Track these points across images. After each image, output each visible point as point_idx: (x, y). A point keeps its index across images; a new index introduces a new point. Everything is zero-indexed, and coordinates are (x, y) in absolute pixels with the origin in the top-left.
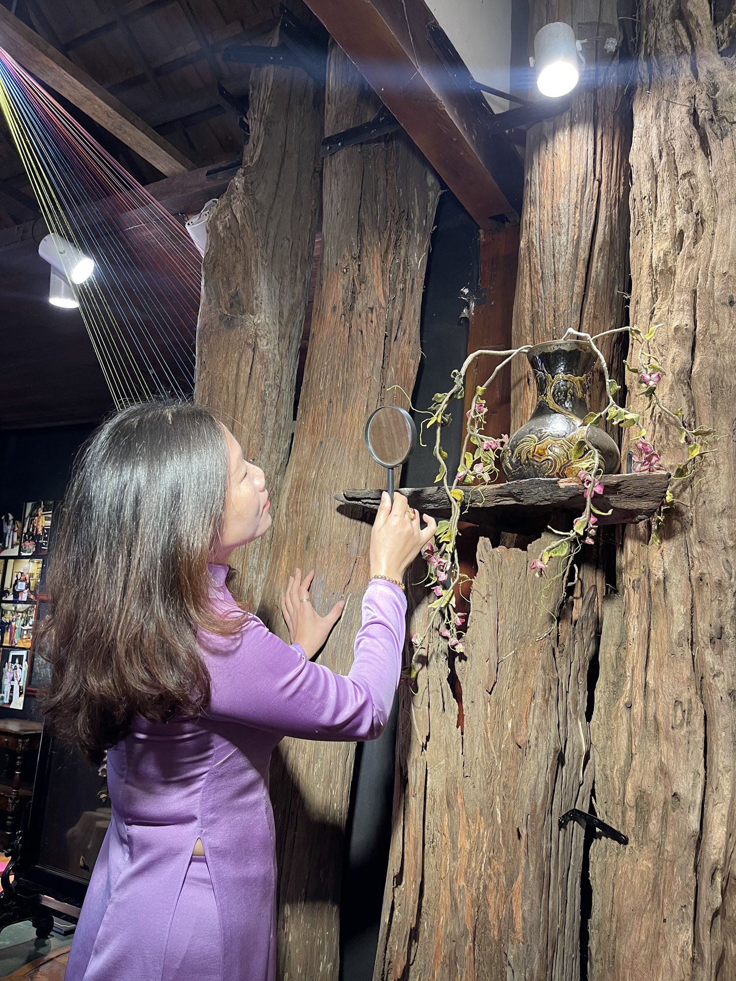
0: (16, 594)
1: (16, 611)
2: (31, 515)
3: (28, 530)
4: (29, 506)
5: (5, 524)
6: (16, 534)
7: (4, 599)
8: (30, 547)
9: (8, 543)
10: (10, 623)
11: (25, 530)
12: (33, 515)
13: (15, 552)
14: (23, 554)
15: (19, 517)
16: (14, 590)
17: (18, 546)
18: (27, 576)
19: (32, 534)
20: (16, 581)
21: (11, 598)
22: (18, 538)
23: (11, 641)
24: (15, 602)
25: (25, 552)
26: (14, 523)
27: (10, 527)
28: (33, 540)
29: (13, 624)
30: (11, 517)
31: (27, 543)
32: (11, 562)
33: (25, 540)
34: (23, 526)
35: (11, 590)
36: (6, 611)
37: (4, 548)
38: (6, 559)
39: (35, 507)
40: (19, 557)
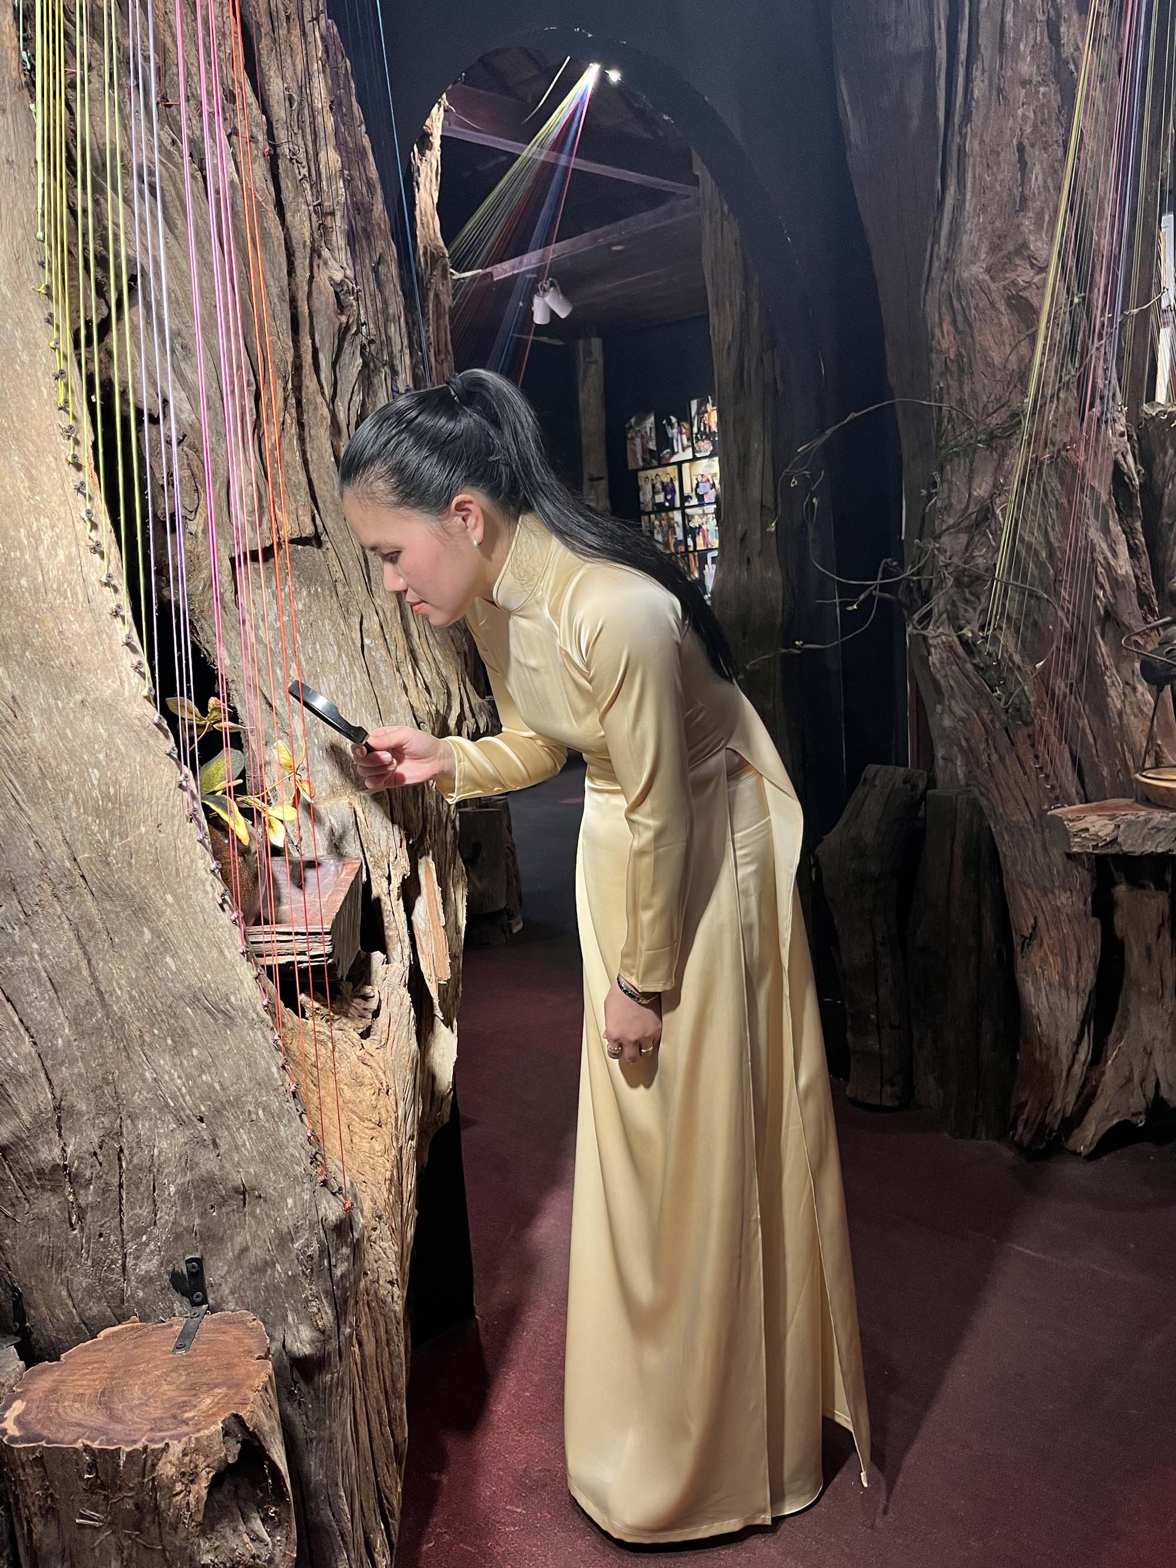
0: (700, 498)
1: (704, 514)
2: (698, 413)
3: (699, 429)
4: (694, 404)
5: (669, 429)
6: (685, 437)
7: (687, 504)
8: (706, 447)
9: (678, 446)
10: (700, 527)
11: (695, 430)
12: (701, 413)
13: (688, 454)
14: (698, 455)
15: (684, 416)
16: (697, 494)
17: (690, 449)
18: (710, 477)
19: (705, 433)
20: (698, 485)
21: (694, 501)
22: (688, 439)
23: (706, 543)
24: (701, 503)
25: (700, 452)
26: (679, 425)
27: (675, 431)
28: (708, 438)
29: (704, 527)
30: (674, 420)
31: (701, 443)
32: (686, 467)
33: (698, 440)
34: (692, 426)
35: (693, 494)
36: (693, 516)
37: (673, 453)
38: (679, 464)
39: (702, 404)
40: (695, 459)
